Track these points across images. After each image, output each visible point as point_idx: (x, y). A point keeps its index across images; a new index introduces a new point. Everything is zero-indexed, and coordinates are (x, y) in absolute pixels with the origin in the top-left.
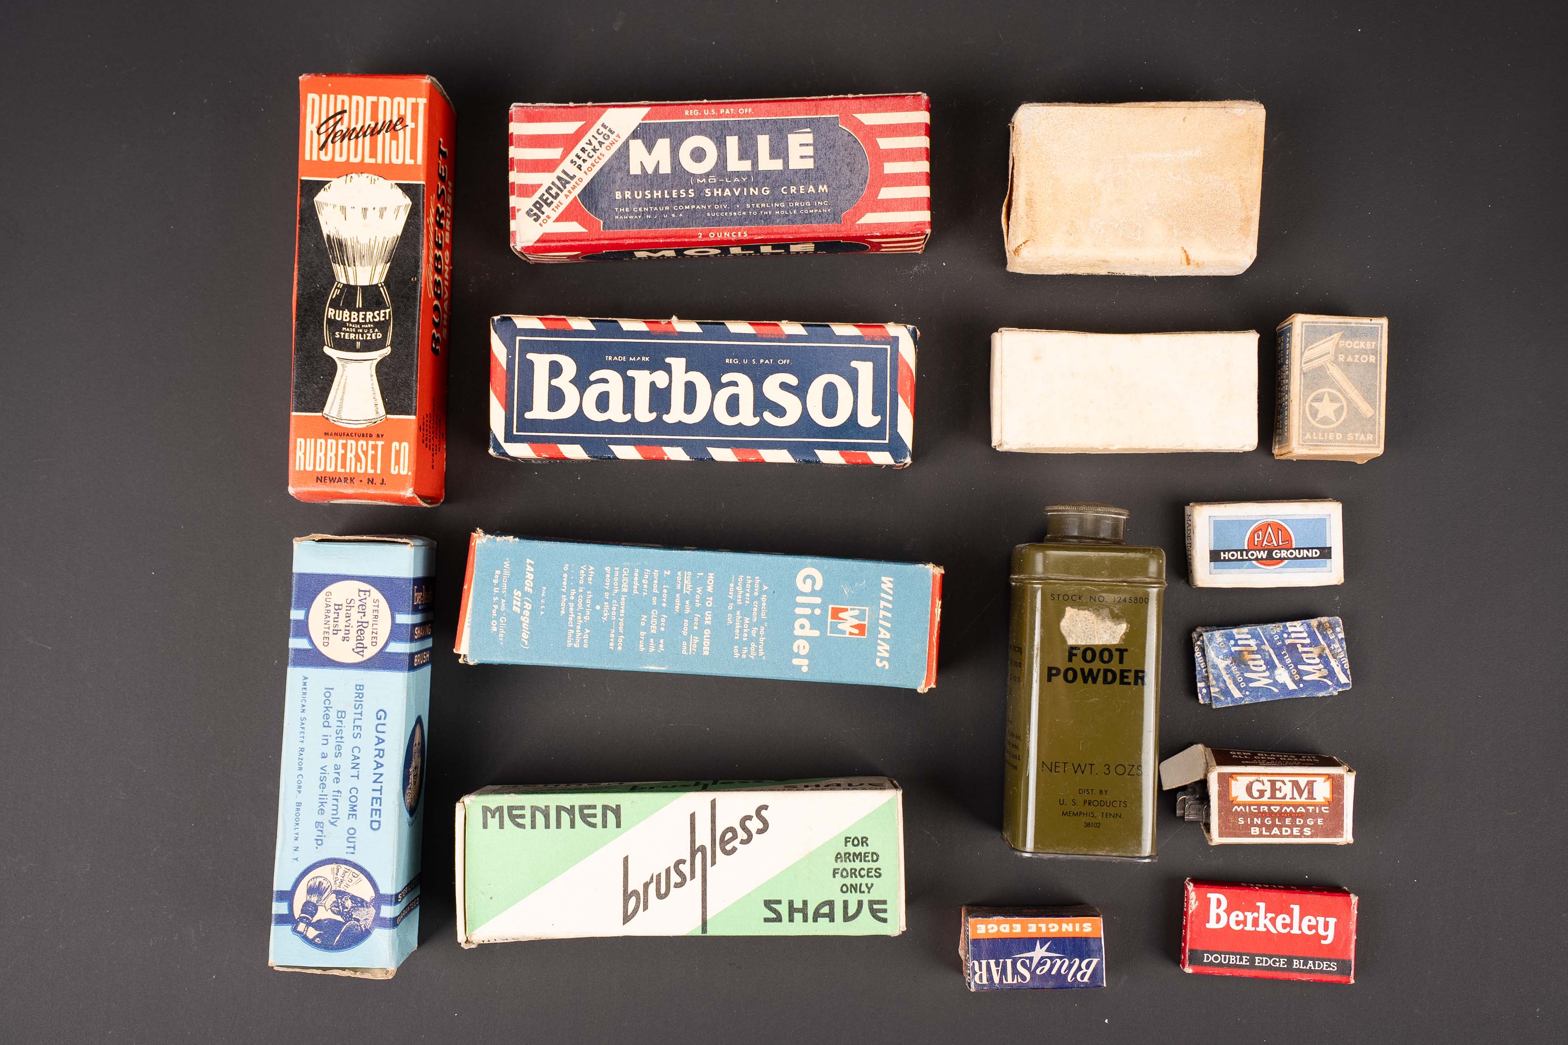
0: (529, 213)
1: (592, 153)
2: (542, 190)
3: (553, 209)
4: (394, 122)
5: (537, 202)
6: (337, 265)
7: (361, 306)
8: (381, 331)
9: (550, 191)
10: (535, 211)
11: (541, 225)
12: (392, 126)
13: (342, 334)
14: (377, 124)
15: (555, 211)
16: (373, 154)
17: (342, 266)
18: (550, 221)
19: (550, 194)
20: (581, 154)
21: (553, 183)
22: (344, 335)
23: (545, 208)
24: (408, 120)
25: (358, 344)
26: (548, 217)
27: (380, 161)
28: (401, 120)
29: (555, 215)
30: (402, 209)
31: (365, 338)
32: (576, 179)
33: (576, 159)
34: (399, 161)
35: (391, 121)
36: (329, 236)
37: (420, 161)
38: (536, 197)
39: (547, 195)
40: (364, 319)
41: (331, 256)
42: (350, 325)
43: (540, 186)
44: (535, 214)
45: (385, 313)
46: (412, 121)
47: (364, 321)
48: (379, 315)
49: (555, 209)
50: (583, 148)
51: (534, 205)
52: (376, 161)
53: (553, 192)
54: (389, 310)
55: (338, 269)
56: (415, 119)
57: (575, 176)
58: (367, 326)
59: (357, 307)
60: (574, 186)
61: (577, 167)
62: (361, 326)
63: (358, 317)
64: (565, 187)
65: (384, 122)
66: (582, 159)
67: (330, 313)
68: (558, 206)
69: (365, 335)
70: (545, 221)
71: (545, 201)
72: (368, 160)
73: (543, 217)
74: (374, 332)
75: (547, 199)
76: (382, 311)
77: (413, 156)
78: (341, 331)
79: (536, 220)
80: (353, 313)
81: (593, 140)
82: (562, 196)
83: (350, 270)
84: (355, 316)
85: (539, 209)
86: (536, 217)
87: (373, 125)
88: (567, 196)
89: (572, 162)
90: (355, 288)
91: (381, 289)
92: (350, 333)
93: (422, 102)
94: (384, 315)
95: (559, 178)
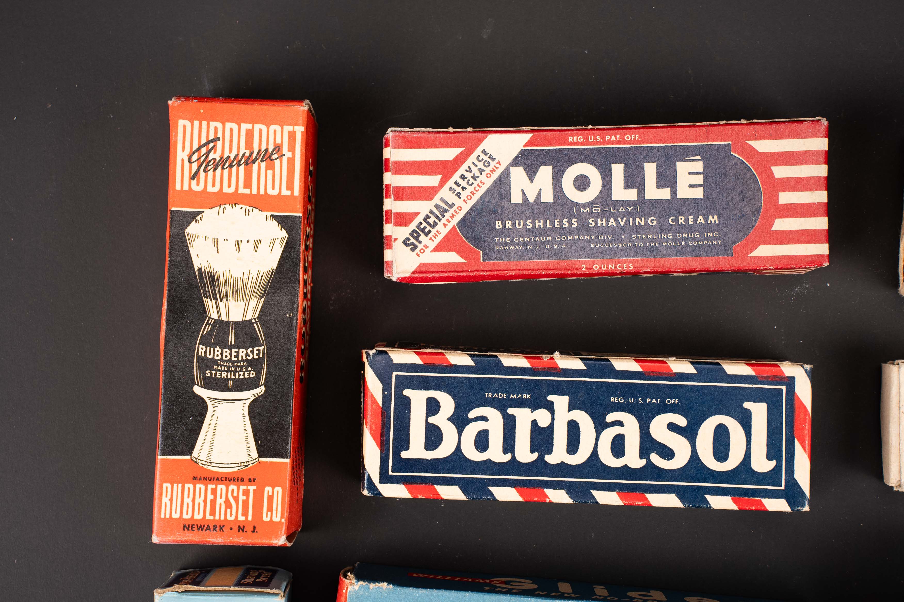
0: (406, 242)
1: (472, 181)
2: (419, 219)
3: (431, 239)
4: (270, 150)
5: (414, 231)
6: (209, 300)
7: (233, 343)
8: (253, 369)
9: (428, 220)
10: (412, 240)
11: (418, 255)
12: (267, 155)
13: (213, 372)
14: (252, 153)
15: (433, 241)
16: (248, 184)
17: (213, 301)
18: (428, 251)
19: (428, 223)
20: (460, 181)
21: (431, 212)
22: (215, 374)
23: (422, 238)
24: (285, 149)
25: (230, 383)
26: (426, 247)
27: (254, 192)
28: (277, 149)
29: (432, 245)
30: (277, 242)
31: (237, 377)
32: (455, 208)
33: (455, 187)
34: (276, 192)
35: (267, 150)
36: (200, 270)
37: (297, 191)
38: (413, 226)
39: (424, 224)
40: (237, 356)
41: (202, 290)
42: (222, 363)
43: (417, 214)
44: (412, 244)
45: (259, 350)
46: (289, 151)
47: (236, 359)
48: (252, 352)
49: (433, 238)
50: (463, 175)
51: (411, 234)
52: (251, 191)
53: (431, 221)
54: (263, 347)
55: (210, 304)
56: (292, 148)
57: (453, 204)
58: (239, 364)
59: (230, 344)
60: (453, 214)
61: (456, 195)
62: (233, 364)
63: (230, 354)
64: (443, 216)
65: (259, 151)
66: (461, 186)
67: (200, 350)
68: (436, 235)
69: (237, 373)
70: (422, 251)
71: (423, 230)
72: (242, 190)
73: (420, 246)
74: (247, 371)
75: (425, 228)
76: (256, 349)
77: (290, 186)
78: (212, 369)
79: (413, 250)
80: (225, 350)
81: (473, 168)
82: (440, 226)
83: (222, 305)
84: (227, 354)
85: (417, 238)
86: (412, 246)
87: (248, 154)
88: (445, 225)
89: (451, 189)
90: (227, 323)
91: (255, 325)
92: (222, 371)
93: (300, 130)
94: (257, 352)
95: (437, 206)
